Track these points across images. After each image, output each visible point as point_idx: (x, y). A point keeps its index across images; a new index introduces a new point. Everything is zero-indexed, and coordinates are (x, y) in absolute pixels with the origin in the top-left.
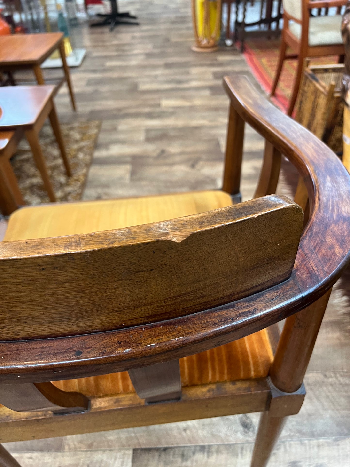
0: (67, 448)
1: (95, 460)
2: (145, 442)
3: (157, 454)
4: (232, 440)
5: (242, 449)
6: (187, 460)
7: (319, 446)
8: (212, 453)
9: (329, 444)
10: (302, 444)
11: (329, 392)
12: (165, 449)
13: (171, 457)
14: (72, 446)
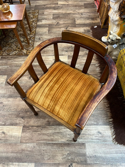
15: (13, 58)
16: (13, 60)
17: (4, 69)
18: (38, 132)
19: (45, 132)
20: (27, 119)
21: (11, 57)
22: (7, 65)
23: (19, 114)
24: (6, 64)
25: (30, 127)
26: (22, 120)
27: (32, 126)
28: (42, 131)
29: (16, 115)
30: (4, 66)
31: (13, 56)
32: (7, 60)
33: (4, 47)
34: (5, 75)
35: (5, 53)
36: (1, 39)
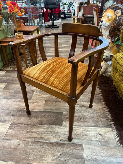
0: (32, 99)
17: (6, 79)
18: (27, 129)
19: (35, 130)
20: (17, 117)
21: (15, 72)
25: (19, 125)
26: (12, 118)
27: (22, 124)
28: (32, 129)
32: (10, 73)
33: (11, 65)
34: (5, 82)
35: (10, 69)
36: (10, 61)
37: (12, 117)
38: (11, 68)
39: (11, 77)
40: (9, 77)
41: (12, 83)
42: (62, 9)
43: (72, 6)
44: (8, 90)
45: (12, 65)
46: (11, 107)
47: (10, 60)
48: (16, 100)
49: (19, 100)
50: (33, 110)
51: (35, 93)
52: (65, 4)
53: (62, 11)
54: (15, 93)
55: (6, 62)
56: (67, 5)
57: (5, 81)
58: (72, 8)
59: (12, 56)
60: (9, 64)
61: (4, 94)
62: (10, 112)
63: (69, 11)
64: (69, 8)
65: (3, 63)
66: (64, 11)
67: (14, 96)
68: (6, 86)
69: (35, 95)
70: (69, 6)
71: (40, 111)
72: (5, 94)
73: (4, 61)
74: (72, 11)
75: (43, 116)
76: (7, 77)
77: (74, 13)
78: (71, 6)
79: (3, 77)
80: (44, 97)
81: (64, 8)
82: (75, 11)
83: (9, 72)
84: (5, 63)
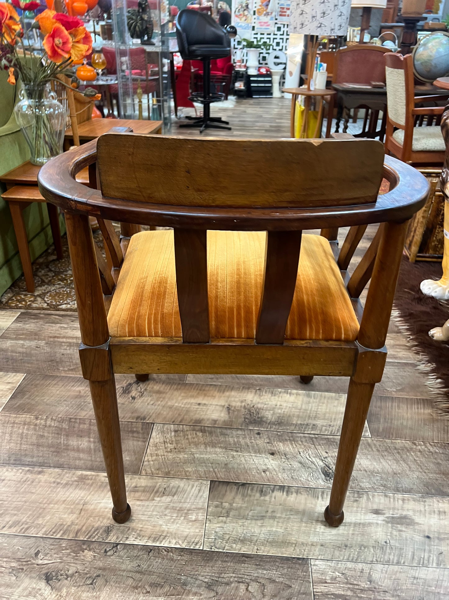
0: (144, 472)
1: (171, 485)
2: (223, 476)
3: (235, 488)
4: (312, 484)
5: (323, 493)
6: (265, 495)
7: (403, 500)
8: (292, 493)
9: (414, 500)
10: (386, 496)
11: (417, 457)
12: (243, 485)
13: (249, 491)
14: (149, 471)
15: (67, 320)
16: (68, 323)
17: (21, 350)
20: (73, 590)
21: (62, 316)
22: (39, 340)
23: (37, 554)
24: (34, 335)
26: (47, 591)
29: (19, 560)
30: (24, 339)
31: (69, 313)
32: (41, 322)
33: (43, 283)
34: (16, 370)
35: (39, 303)
36: (41, 265)
37: (42, 584)
38: (42, 296)
39: (42, 343)
40: (33, 344)
41: (46, 377)
42: (239, 61)
43: (273, 54)
44: (29, 411)
45: (50, 283)
46: (40, 521)
47: (40, 256)
48: (68, 476)
49: (79, 473)
50: (155, 540)
51: (156, 436)
52: (250, 45)
53: (238, 68)
54: (59, 431)
55: (21, 268)
56: (258, 47)
57: (14, 360)
58: (276, 57)
59: (51, 241)
60: (35, 274)
61: (7, 437)
62: (33, 551)
63: (263, 71)
64: (264, 58)
65: (11, 273)
66: (247, 68)
67: (58, 450)
68: (19, 392)
69: (156, 445)
70: (264, 51)
71: (191, 552)
72: (14, 436)
73: (15, 263)
74: (277, 70)
75: (209, 587)
76: (27, 343)
77: (283, 77)
78: (270, 51)
79: (8, 344)
80: (202, 462)
81: (245, 58)
82: (285, 68)
83: (36, 317)
84: (17, 274)
